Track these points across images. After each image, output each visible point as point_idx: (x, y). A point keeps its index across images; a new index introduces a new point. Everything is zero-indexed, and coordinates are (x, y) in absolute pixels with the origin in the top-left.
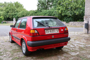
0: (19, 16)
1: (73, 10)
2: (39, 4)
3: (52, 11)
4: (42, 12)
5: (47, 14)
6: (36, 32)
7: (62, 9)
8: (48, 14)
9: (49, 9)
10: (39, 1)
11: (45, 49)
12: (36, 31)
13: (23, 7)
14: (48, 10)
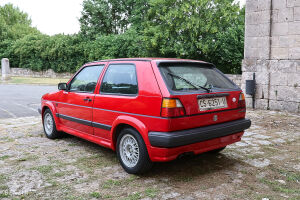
0: (16, 51)
1: (193, 39)
2: (85, 17)
3: (129, 38)
4: (95, 42)
5: (113, 48)
6: (179, 105)
7: (160, 34)
8: (117, 47)
9: (117, 33)
10: (86, 7)
11: (196, 152)
12: (177, 101)
13: (30, 21)
14: (116, 37)
